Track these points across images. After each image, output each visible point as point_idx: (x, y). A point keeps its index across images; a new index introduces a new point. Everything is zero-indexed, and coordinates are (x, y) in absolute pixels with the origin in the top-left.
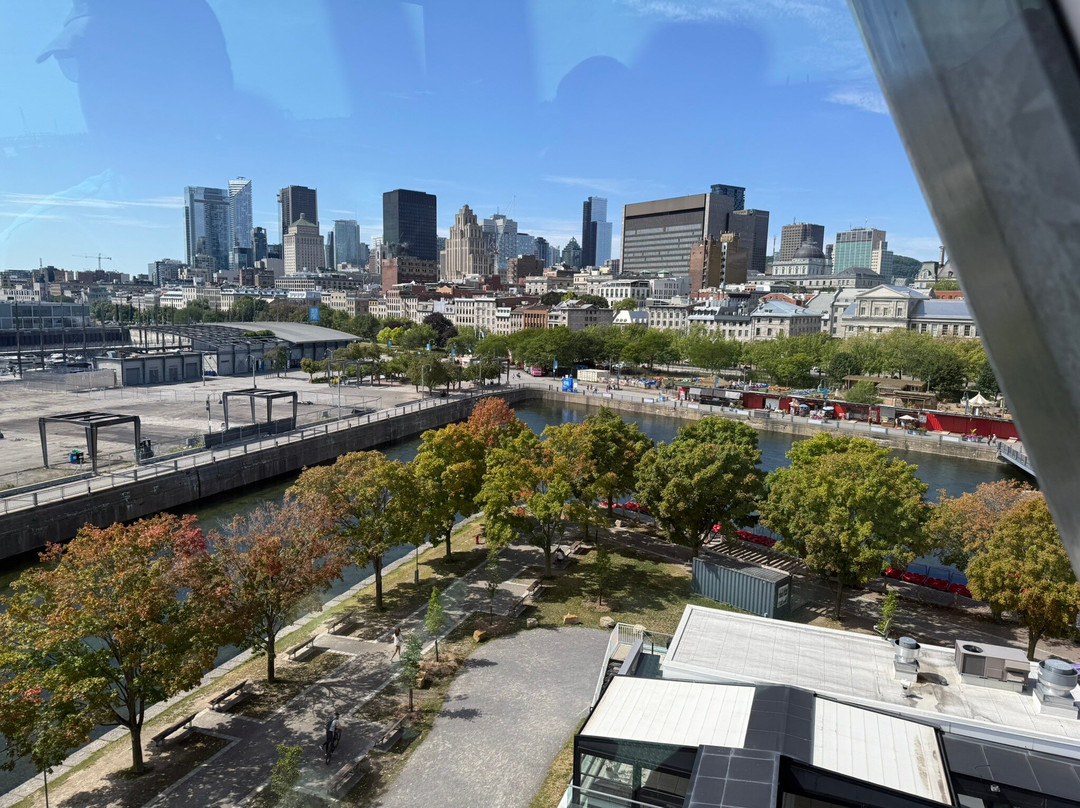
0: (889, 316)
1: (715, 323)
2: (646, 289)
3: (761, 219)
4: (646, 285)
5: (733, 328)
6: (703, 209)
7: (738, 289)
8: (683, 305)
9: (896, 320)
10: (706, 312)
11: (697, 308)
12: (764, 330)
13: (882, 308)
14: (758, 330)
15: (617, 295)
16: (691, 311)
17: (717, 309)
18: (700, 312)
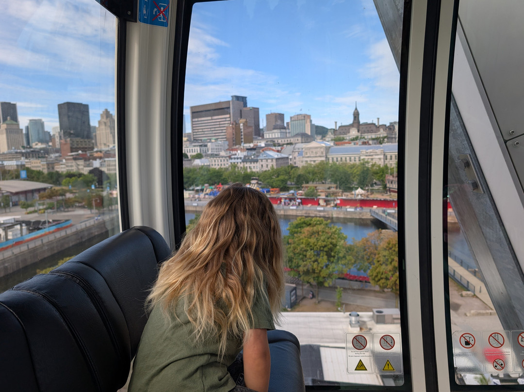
0: (318, 155)
1: (242, 163)
2: (206, 148)
3: (256, 111)
4: (206, 146)
5: (251, 165)
6: (229, 108)
7: (250, 146)
8: (226, 155)
9: (320, 157)
10: (238, 158)
11: (233, 157)
12: (264, 165)
13: (314, 152)
14: (262, 165)
15: (192, 152)
16: (230, 158)
17: (242, 157)
18: (235, 158)
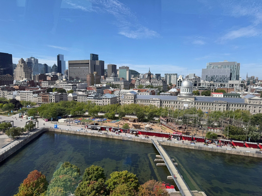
1: (94, 99)
2: (76, 86)
3: (102, 63)
4: (76, 85)
5: (98, 100)
6: (89, 63)
7: (98, 86)
8: (86, 95)
9: (132, 99)
10: (91, 97)
11: (89, 95)
12: (105, 101)
13: (129, 97)
14: (104, 101)
15: (68, 88)
16: (88, 96)
17: (94, 96)
18: (90, 96)
